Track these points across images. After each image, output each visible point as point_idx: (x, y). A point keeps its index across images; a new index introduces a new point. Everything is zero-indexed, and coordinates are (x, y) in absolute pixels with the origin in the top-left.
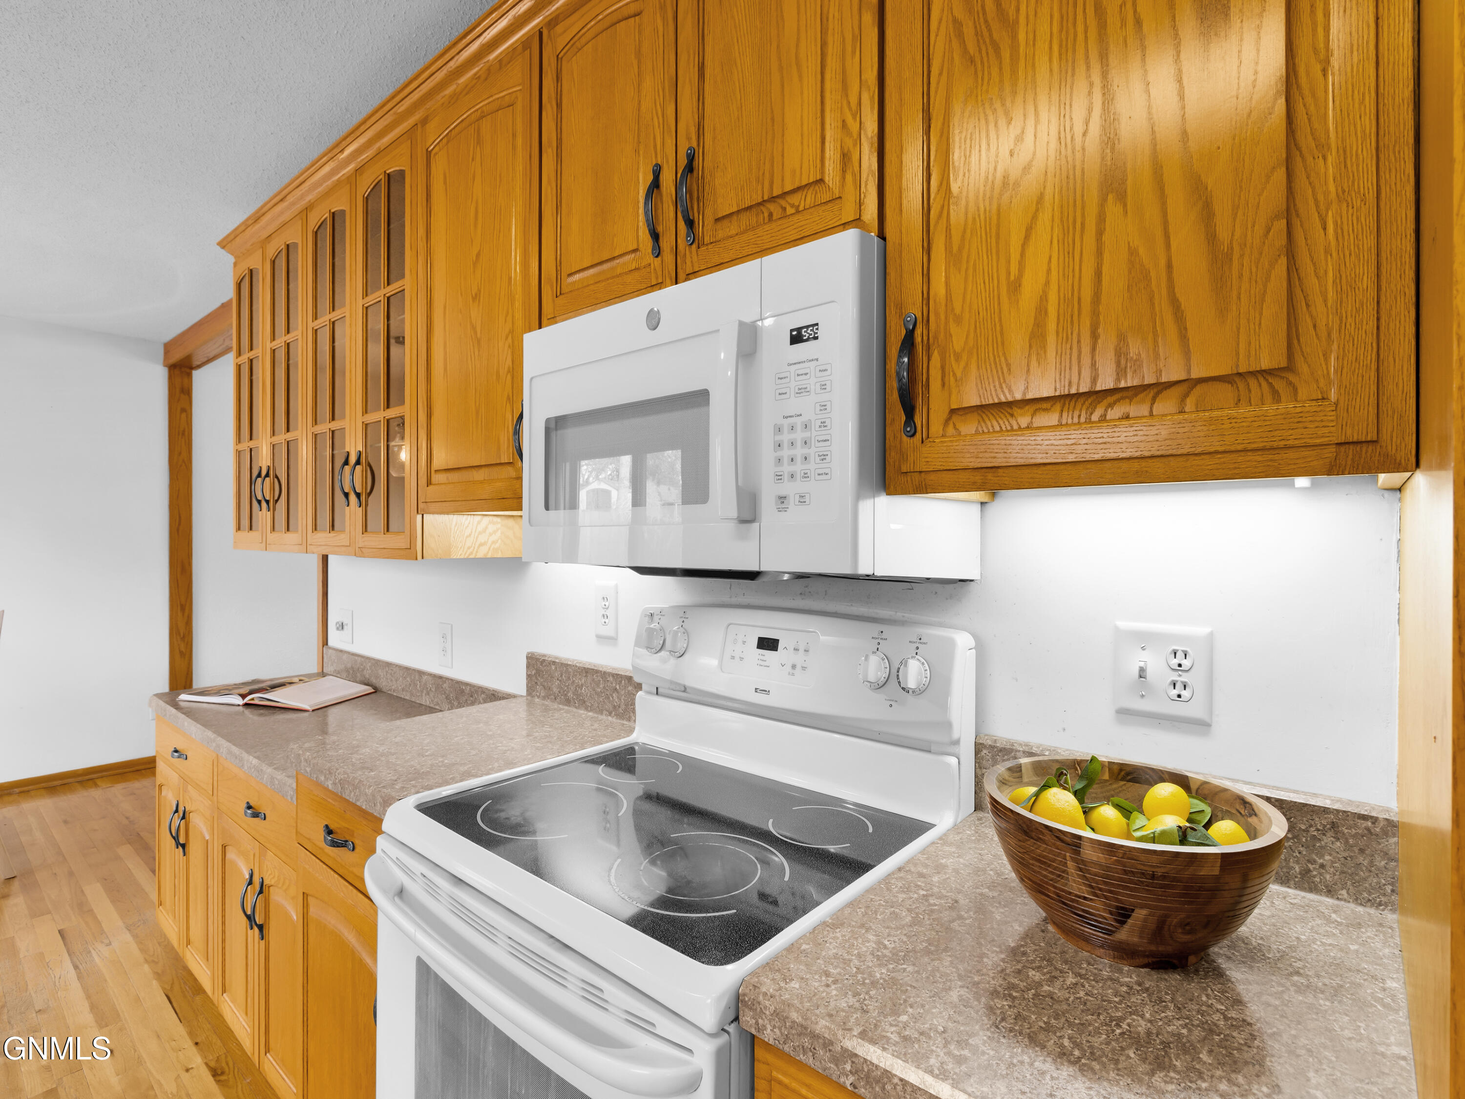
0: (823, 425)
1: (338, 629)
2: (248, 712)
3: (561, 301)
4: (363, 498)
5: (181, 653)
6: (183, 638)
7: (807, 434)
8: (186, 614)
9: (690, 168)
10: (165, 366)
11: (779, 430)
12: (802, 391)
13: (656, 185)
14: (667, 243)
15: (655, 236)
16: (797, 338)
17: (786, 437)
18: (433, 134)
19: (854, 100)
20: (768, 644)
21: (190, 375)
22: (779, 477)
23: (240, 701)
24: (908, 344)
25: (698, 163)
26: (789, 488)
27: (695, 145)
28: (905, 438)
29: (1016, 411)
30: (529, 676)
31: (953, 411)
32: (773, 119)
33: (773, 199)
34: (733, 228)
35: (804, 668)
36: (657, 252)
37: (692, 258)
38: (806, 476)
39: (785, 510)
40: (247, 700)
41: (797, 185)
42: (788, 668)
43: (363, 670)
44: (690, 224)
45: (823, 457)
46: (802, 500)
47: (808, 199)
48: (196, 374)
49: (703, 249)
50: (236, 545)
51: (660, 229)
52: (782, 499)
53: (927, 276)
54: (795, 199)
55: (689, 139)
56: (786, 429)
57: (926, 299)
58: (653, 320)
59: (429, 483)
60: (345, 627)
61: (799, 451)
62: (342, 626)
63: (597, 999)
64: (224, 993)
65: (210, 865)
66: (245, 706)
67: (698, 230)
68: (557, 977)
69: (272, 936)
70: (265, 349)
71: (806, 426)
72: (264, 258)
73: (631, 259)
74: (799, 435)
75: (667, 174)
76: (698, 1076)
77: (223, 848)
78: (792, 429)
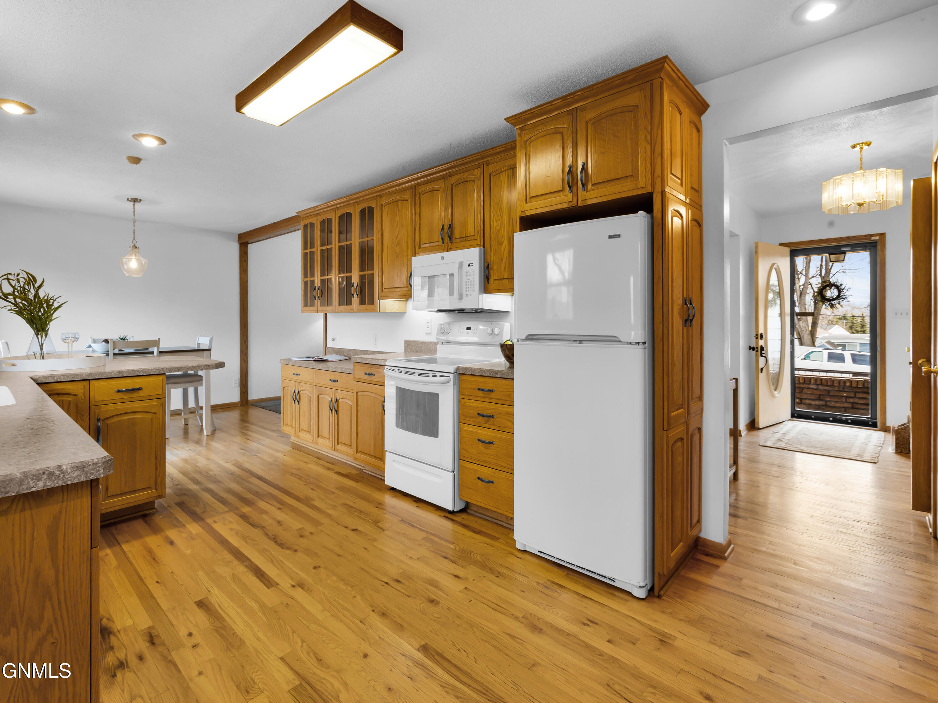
0: (473, 281)
1: (332, 340)
2: (314, 363)
3: (420, 249)
4: (359, 296)
5: (244, 360)
6: (245, 355)
8: (246, 345)
9: (450, 227)
10: (238, 243)
11: (466, 282)
12: (470, 275)
13: (443, 228)
14: (445, 241)
15: (443, 240)
16: (469, 265)
17: (468, 283)
18: (382, 201)
19: (480, 221)
20: (469, 329)
21: (247, 247)
22: (466, 291)
23: (312, 359)
24: (488, 267)
25: (452, 226)
26: (468, 293)
27: (451, 223)
28: (487, 283)
29: (503, 280)
30: (405, 346)
31: (494, 280)
32: (465, 222)
33: (466, 237)
34: (458, 240)
35: (476, 333)
36: (443, 243)
37: (450, 246)
38: (471, 291)
39: (467, 297)
40: (314, 359)
41: (470, 235)
42: (473, 333)
43: (343, 353)
44: (450, 238)
45: (474, 287)
46: (470, 295)
47: (472, 238)
48: (249, 245)
49: (453, 244)
50: (303, 312)
51: (443, 238)
52: (467, 295)
53: (491, 256)
54: (470, 238)
55: (450, 221)
57: (491, 260)
58: (443, 258)
59: (382, 291)
60: (335, 340)
61: (470, 286)
62: (333, 340)
63: (434, 376)
64: (318, 437)
65: (311, 403)
66: (314, 360)
67: (452, 239)
68: (427, 375)
69: (340, 412)
70: (317, 249)
71: (471, 282)
72: (317, 220)
73: (437, 244)
74: (470, 283)
75: (445, 227)
76: (451, 379)
77: (318, 396)
78: (469, 282)
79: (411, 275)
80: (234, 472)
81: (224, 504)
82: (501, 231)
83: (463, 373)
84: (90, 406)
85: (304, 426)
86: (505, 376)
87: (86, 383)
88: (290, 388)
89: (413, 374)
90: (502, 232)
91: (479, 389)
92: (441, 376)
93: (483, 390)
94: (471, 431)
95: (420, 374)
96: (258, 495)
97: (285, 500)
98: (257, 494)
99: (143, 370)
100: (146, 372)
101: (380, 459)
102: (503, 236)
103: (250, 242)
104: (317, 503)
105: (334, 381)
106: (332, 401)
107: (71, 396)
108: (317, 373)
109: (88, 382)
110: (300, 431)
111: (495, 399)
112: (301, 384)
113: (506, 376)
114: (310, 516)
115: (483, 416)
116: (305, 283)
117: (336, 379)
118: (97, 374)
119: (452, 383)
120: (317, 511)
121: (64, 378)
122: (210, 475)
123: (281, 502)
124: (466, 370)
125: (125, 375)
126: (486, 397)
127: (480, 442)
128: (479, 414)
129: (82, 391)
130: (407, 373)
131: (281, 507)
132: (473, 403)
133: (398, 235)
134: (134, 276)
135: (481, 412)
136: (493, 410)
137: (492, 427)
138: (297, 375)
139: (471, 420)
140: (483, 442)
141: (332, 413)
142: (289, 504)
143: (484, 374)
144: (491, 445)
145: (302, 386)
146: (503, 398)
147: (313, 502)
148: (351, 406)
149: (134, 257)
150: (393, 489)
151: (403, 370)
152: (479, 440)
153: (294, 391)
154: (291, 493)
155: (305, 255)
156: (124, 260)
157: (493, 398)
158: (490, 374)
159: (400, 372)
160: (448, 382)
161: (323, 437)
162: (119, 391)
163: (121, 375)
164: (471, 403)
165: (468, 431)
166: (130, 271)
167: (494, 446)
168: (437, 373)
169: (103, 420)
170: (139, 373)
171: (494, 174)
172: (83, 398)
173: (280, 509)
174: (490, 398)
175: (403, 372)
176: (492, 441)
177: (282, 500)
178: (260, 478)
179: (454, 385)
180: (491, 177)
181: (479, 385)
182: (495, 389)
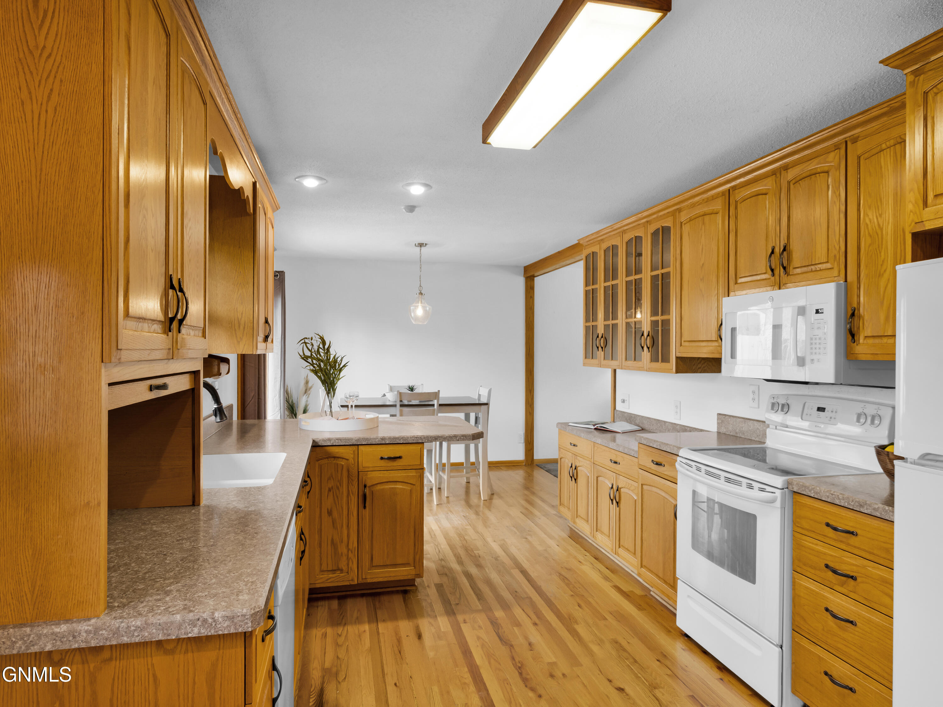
0: (825, 339)
1: (622, 401)
2: (595, 431)
3: (736, 286)
4: (650, 350)
7: (820, 341)
9: (784, 250)
10: (524, 277)
11: (811, 339)
12: (819, 328)
13: (773, 252)
14: (777, 272)
15: (772, 270)
16: (817, 312)
17: (814, 341)
18: (684, 217)
19: (837, 239)
20: (821, 409)
21: (533, 280)
22: (812, 353)
23: (593, 427)
24: (853, 315)
25: (787, 248)
26: (815, 357)
27: (786, 242)
28: (852, 344)
29: (883, 338)
30: (718, 423)
31: (866, 337)
32: (812, 240)
33: (812, 266)
34: (798, 271)
36: (773, 275)
37: (785, 279)
38: (820, 354)
39: (813, 363)
40: (596, 426)
41: (819, 262)
42: (829, 418)
43: (635, 419)
44: (784, 268)
45: (825, 348)
46: (818, 360)
47: (823, 267)
49: (789, 276)
50: (584, 364)
51: (773, 268)
52: (812, 360)
53: (859, 296)
54: (819, 267)
55: (784, 240)
56: (814, 339)
57: (859, 303)
58: (773, 299)
59: (681, 345)
60: (626, 400)
61: (818, 346)
63: (750, 487)
64: (597, 531)
65: (589, 485)
66: (595, 429)
67: (787, 270)
68: (739, 484)
69: (622, 504)
70: (601, 285)
71: (820, 339)
72: (600, 249)
73: (763, 276)
74: (818, 341)
75: (777, 250)
76: (776, 498)
77: (597, 477)
78: (816, 339)
79: (721, 324)
80: (499, 557)
81: (479, 599)
82: (880, 253)
83: (799, 491)
84: (358, 472)
85: (582, 511)
86: (878, 514)
87: (355, 448)
88: (567, 461)
89: (718, 477)
90: (883, 254)
91: (828, 525)
92: (762, 490)
93: (835, 529)
94: (813, 591)
95: (728, 480)
96: (516, 596)
97: (543, 612)
98: (515, 594)
99: (403, 438)
100: (405, 440)
101: (671, 586)
102: (883, 261)
103: (536, 274)
104: (581, 629)
105: (615, 463)
106: (612, 488)
107: (344, 460)
108: (596, 448)
109: (357, 447)
110: (577, 517)
111: (858, 548)
112: (578, 458)
113: (881, 514)
114: (568, 647)
115: (835, 572)
116: (587, 328)
117: (618, 460)
118: (364, 439)
119: (778, 504)
120: (578, 641)
121: (338, 442)
122: (475, 554)
123: (539, 614)
124: (804, 488)
125: (387, 442)
126: (841, 541)
127: (828, 614)
128: (827, 566)
129: (352, 456)
130: (708, 473)
131: (537, 621)
132: (816, 545)
133: (703, 264)
134: (420, 323)
135: (831, 564)
136: (854, 567)
137: (852, 595)
138: (574, 445)
139: (813, 571)
140: (834, 616)
141: (613, 504)
142: (547, 621)
143: (837, 502)
144: (849, 625)
145: (579, 461)
146: (875, 552)
147: (576, 627)
148: (635, 501)
149: (420, 304)
150: (686, 636)
151: (703, 467)
152: (827, 610)
153: (570, 466)
154: (554, 604)
155: (587, 293)
156: (412, 308)
157: (855, 547)
158: (849, 504)
159: (699, 469)
160: (773, 501)
161: (602, 533)
162: (382, 458)
163: (383, 442)
164: (813, 543)
165: (807, 588)
166: (416, 319)
167: (857, 629)
168: (754, 484)
169: (369, 487)
170: (400, 440)
171: (866, 155)
172: (353, 463)
173: (535, 624)
174: (848, 544)
175: (703, 471)
176: (851, 620)
177: (541, 611)
178: (524, 572)
179: (783, 508)
180: (861, 162)
181: (827, 518)
182: (859, 532)
